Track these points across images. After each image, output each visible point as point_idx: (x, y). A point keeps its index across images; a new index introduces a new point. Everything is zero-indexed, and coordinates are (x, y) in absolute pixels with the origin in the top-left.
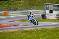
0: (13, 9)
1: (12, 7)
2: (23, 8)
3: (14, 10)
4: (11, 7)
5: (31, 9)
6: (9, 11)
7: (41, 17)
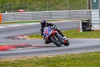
0: (14, 7)
1: (12, 3)
2: (38, 5)
3: (17, 10)
4: (10, 5)
5: (58, 7)
6: (6, 13)
7: (81, 27)
